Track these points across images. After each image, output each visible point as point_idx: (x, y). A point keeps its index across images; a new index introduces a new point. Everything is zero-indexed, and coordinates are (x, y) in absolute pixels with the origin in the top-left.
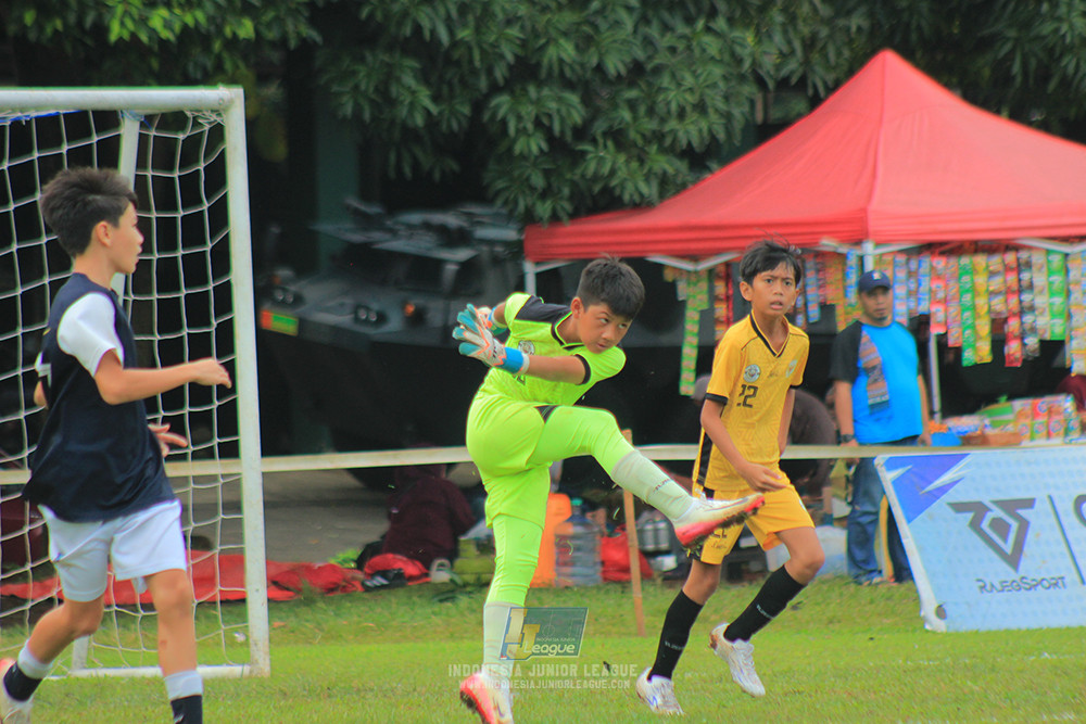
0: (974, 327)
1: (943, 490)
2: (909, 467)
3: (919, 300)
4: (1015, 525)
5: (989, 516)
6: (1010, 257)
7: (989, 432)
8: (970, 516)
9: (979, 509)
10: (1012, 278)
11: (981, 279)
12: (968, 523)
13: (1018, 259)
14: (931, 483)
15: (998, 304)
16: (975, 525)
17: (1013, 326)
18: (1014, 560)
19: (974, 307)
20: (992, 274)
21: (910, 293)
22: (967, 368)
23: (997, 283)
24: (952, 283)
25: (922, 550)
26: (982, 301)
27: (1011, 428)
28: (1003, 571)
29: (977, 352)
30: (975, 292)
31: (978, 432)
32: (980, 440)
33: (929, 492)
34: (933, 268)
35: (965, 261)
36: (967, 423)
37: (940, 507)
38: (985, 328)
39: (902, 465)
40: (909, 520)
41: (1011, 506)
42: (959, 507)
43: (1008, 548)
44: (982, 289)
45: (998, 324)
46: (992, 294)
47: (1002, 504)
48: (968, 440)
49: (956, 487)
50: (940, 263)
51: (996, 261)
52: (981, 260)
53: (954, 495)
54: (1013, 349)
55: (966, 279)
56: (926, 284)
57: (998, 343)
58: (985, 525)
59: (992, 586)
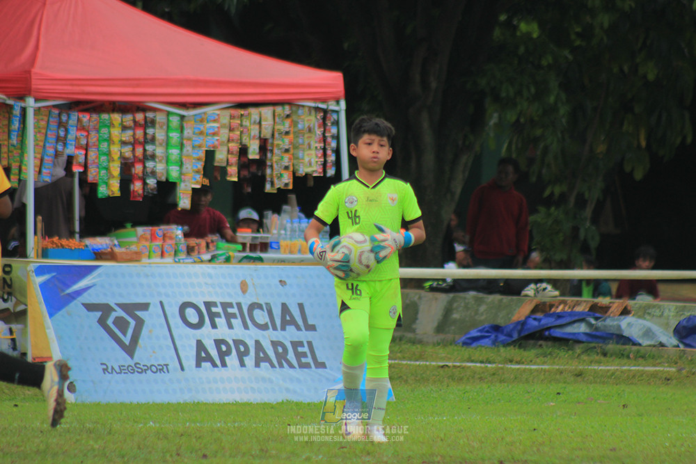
0: (107, 169)
1: (79, 293)
2: (54, 274)
3: (65, 145)
4: (132, 323)
5: (113, 315)
6: (140, 117)
7: (117, 250)
8: (98, 314)
9: (105, 309)
10: (140, 133)
11: (116, 132)
12: (97, 320)
13: (145, 117)
14: (68, 286)
15: (127, 151)
16: (102, 322)
17: (138, 169)
18: (130, 350)
19: (109, 154)
20: (124, 128)
21: (58, 139)
22: (102, 199)
23: (128, 135)
24: (93, 134)
25: (59, 338)
26: (115, 149)
27: (134, 248)
28: (121, 358)
29: (110, 187)
30: (110, 141)
31: (109, 250)
32: (111, 256)
33: (68, 294)
34: (79, 120)
35: (105, 116)
36: (100, 242)
37: (76, 306)
38: (116, 170)
39: (49, 272)
40: (51, 315)
41: (130, 308)
42: (90, 307)
43: (127, 340)
44: (116, 140)
45: (126, 166)
46: (124, 143)
47: (123, 307)
48: (99, 255)
49: (89, 291)
50: (85, 118)
51: (128, 119)
52: (117, 117)
53: (87, 298)
54: (137, 186)
55: (104, 131)
56: (73, 133)
57: (126, 181)
58: (110, 322)
59: (112, 368)
